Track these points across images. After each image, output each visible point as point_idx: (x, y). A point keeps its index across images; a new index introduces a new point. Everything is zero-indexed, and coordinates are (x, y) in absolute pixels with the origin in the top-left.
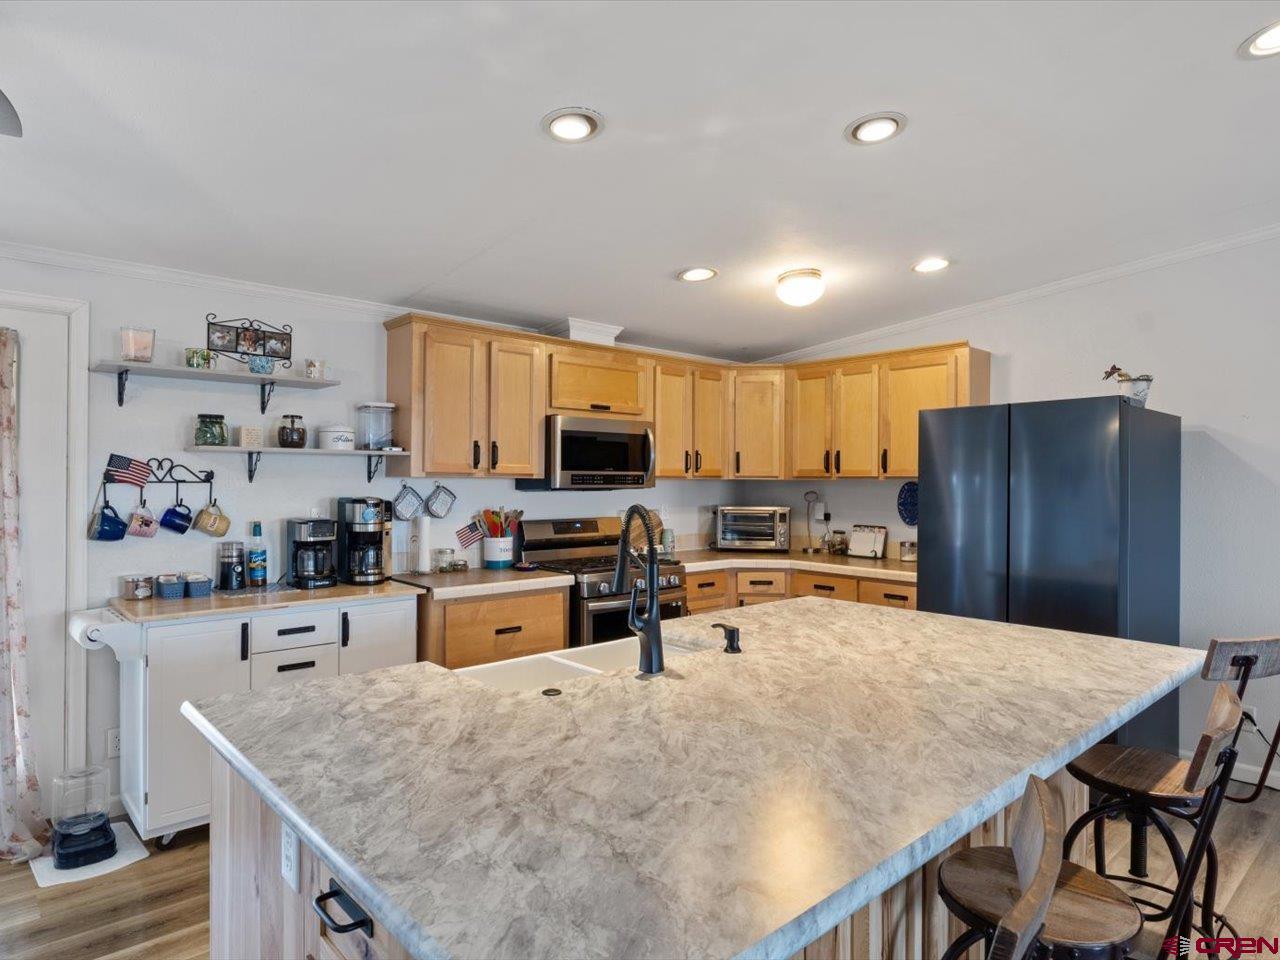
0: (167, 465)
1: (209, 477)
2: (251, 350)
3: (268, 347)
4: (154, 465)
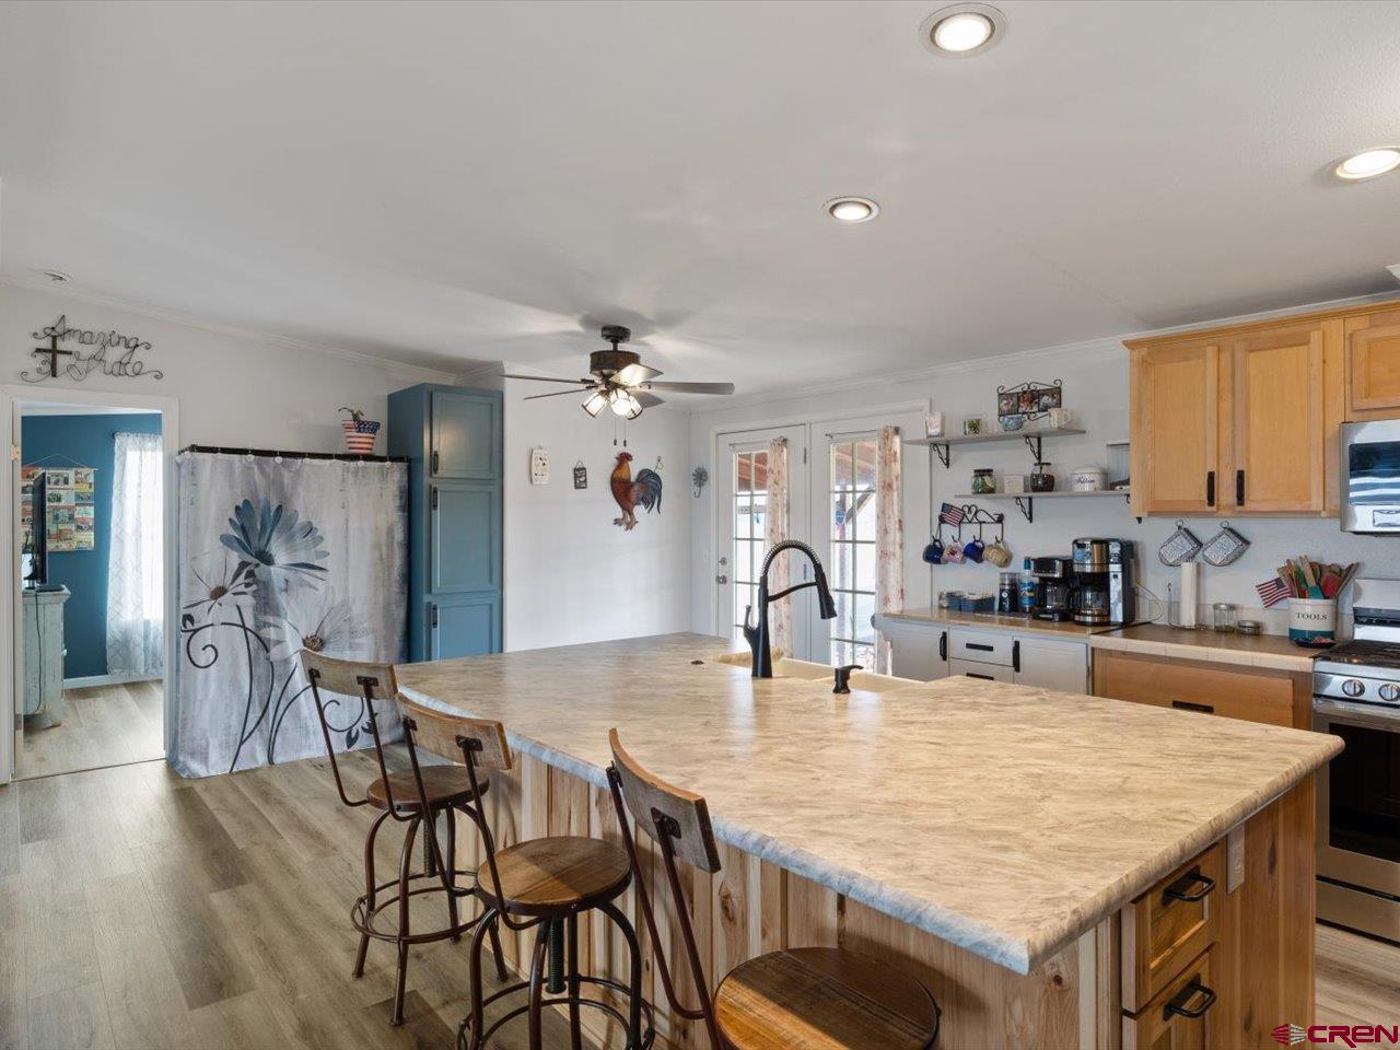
0: (974, 509)
1: (1000, 519)
2: (1028, 410)
3: (1041, 404)
4: (966, 509)
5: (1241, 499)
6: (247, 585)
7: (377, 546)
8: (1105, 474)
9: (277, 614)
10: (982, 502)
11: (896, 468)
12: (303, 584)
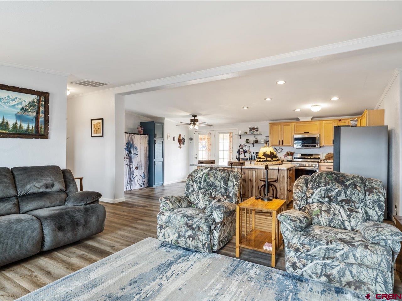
1: (249, 147)
2: (253, 131)
3: (255, 130)
4: (244, 145)
5: (283, 144)
6: (128, 157)
7: (145, 151)
8: (265, 140)
9: (132, 163)
10: (246, 144)
11: (232, 138)
12: (135, 157)
